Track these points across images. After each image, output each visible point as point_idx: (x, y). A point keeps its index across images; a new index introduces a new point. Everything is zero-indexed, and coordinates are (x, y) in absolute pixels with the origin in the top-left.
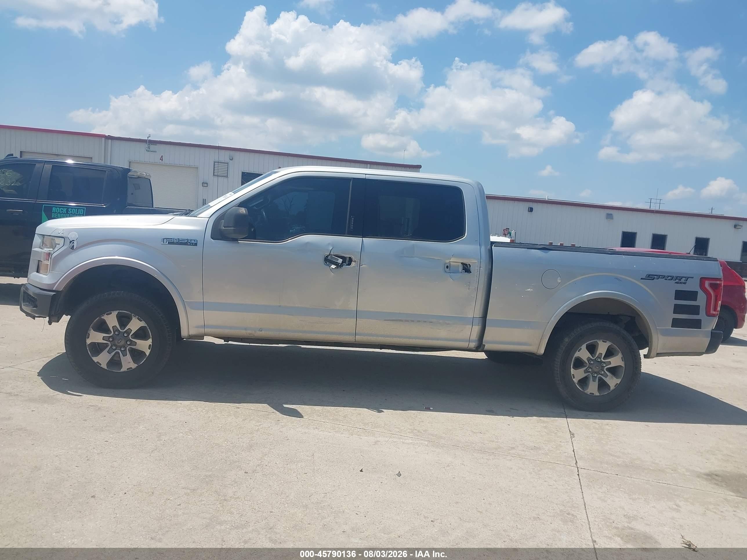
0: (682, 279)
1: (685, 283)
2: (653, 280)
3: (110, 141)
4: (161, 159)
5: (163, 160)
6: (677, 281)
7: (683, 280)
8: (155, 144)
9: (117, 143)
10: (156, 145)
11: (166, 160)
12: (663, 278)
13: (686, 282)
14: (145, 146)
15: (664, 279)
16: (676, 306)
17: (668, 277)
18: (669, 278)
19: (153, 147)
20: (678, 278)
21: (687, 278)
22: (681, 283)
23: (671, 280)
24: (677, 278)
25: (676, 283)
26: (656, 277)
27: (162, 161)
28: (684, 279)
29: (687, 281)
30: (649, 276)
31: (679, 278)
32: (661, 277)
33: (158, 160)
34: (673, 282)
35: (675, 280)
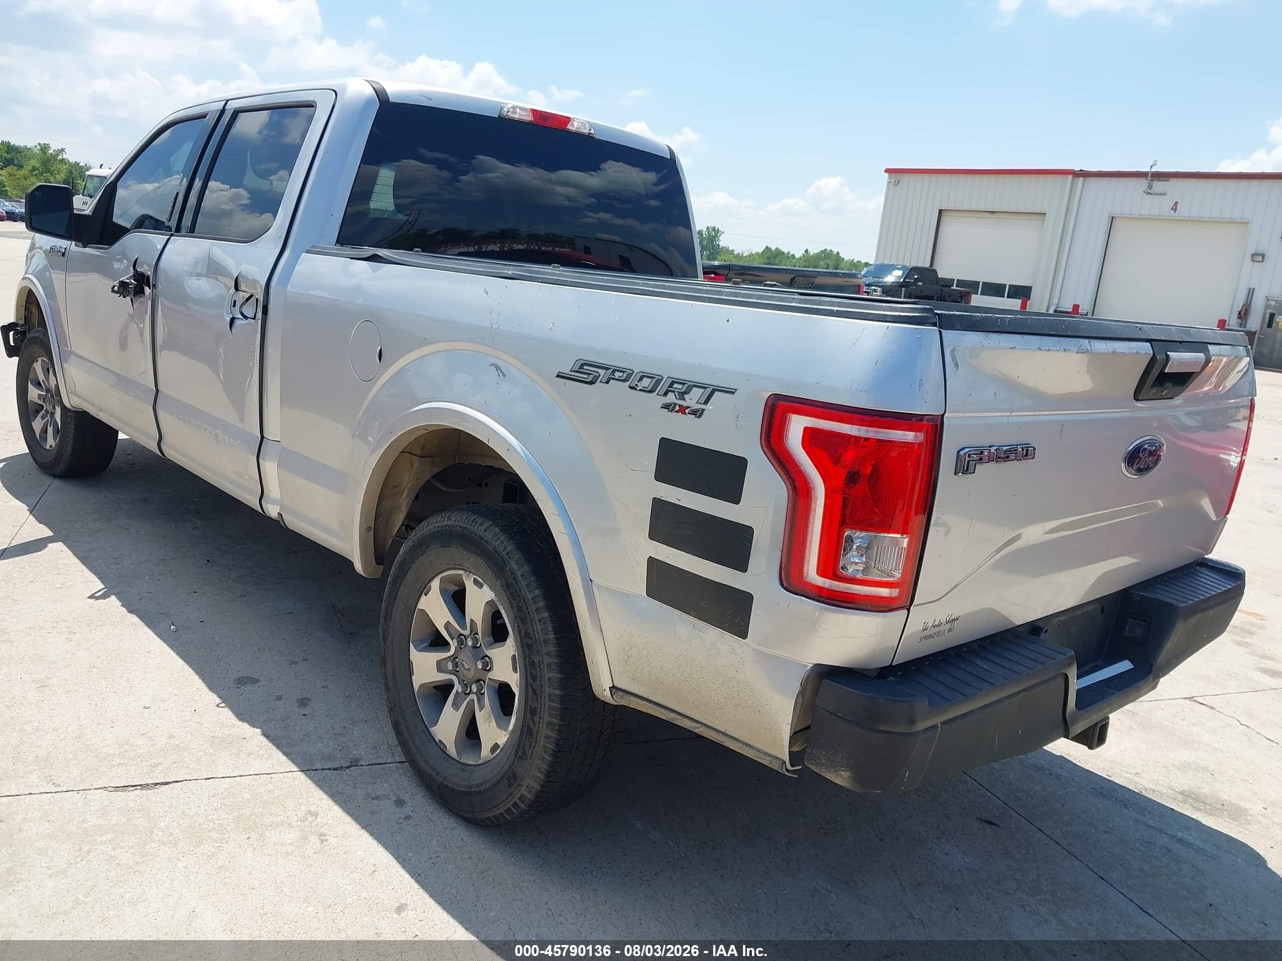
0: (687, 392)
1: (698, 413)
2: (591, 383)
3: (1081, 179)
4: (1172, 209)
5: (1177, 212)
6: (671, 398)
7: (693, 399)
8: (1165, 179)
9: (1092, 182)
10: (1168, 181)
11: (1182, 211)
12: (624, 381)
13: (703, 407)
14: (1143, 183)
15: (628, 383)
16: (660, 507)
17: (641, 379)
18: (646, 382)
19: (1158, 186)
20: (676, 386)
21: (709, 391)
22: (682, 410)
23: (651, 391)
24: (671, 386)
25: (666, 406)
26: (602, 372)
27: (1175, 212)
28: (696, 393)
29: (709, 407)
30: (582, 367)
31: (680, 386)
32: (617, 374)
33: (1166, 211)
34: (655, 400)
35: (666, 394)
